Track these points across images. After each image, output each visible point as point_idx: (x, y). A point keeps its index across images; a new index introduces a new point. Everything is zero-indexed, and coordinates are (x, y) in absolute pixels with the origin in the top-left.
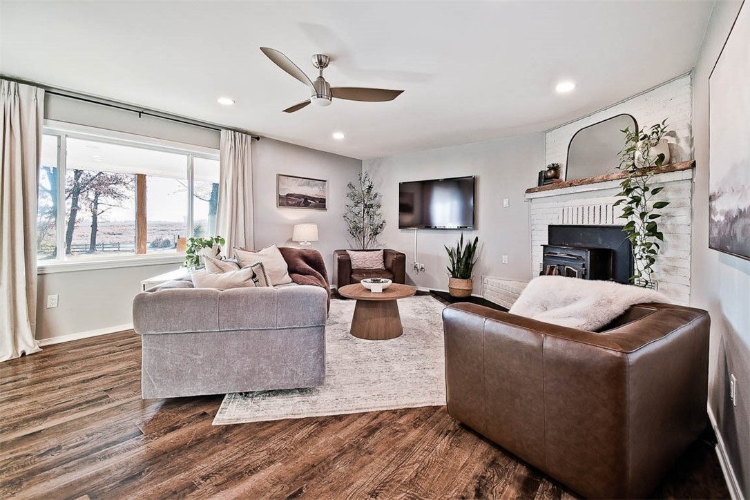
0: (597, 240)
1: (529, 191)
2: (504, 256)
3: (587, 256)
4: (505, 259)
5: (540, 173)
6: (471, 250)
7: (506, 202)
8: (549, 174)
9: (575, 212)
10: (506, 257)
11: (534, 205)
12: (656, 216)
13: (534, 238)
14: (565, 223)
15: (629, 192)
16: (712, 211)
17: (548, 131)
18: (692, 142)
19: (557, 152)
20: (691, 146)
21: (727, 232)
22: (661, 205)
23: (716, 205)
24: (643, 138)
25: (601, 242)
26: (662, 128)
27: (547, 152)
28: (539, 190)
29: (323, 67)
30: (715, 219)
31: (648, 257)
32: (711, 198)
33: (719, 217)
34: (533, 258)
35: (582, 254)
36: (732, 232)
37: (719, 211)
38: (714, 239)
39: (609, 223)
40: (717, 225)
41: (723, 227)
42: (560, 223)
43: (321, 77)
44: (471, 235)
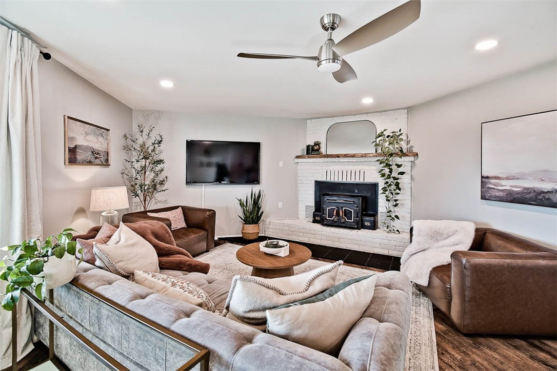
0: (354, 191)
1: (298, 157)
2: (279, 203)
3: (359, 201)
4: (280, 204)
5: (308, 147)
7: (281, 164)
8: (315, 148)
9: (340, 173)
10: (281, 203)
11: (299, 167)
12: (398, 179)
13: (300, 189)
14: (328, 180)
15: (388, 165)
16: (490, 183)
17: (309, 119)
18: (408, 142)
19: (316, 134)
20: (407, 145)
21: (528, 196)
22: (402, 173)
23: (503, 182)
24: (388, 137)
25: (356, 191)
26: (399, 133)
27: (308, 132)
28: (308, 157)
29: (333, 29)
30: (499, 188)
31: (396, 200)
32: (487, 177)
33: (508, 188)
34: (300, 202)
35: (356, 200)
36: (540, 197)
37: (507, 185)
38: (496, 197)
39: (361, 181)
40: (502, 190)
41: (518, 193)
42: (324, 179)
43: (331, 39)
44: (256, 189)
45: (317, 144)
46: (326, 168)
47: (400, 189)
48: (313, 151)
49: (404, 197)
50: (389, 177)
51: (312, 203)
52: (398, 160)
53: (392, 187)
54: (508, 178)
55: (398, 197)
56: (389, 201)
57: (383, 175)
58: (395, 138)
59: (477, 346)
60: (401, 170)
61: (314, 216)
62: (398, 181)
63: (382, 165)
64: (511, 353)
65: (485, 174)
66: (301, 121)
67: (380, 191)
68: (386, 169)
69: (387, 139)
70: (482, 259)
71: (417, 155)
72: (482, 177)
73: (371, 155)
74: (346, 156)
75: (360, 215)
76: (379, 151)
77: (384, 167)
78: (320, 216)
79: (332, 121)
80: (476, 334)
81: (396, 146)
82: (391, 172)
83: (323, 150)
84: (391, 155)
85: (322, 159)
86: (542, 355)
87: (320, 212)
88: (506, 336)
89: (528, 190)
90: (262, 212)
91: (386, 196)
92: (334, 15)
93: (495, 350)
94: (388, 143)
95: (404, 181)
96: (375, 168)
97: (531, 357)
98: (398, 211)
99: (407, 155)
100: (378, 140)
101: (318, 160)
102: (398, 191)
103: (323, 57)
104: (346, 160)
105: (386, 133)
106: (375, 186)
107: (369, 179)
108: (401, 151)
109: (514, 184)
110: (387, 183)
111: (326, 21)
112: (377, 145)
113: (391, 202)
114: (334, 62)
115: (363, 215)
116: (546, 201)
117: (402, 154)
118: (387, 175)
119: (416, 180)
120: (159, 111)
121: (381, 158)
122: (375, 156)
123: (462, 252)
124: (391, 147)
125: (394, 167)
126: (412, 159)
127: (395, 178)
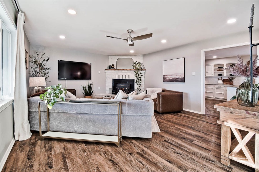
1: (106, 70)
4: (99, 88)
6: (90, 87)
7: (99, 72)
9: (122, 76)
11: (106, 74)
12: (140, 78)
13: (106, 82)
14: (118, 78)
15: (138, 73)
16: (165, 77)
17: (110, 56)
18: (143, 66)
19: (113, 61)
20: (143, 67)
21: (174, 80)
22: (142, 76)
23: (168, 77)
24: (137, 64)
25: (127, 82)
26: (141, 63)
27: (109, 60)
28: (110, 70)
29: (131, 33)
30: (167, 78)
31: (140, 85)
32: (165, 76)
33: (169, 78)
34: (106, 87)
35: (128, 85)
36: (176, 80)
37: (169, 77)
38: (167, 81)
39: (129, 79)
40: (168, 79)
41: (171, 79)
42: (116, 78)
43: (130, 36)
44: (89, 82)
45: (113, 65)
46: (117, 74)
47: (141, 81)
48: (111, 67)
49: (142, 83)
50: (138, 77)
51: (111, 87)
52: (141, 71)
53: (139, 80)
54: (169, 76)
55: (140, 83)
56: (138, 85)
57: (136, 76)
58: (139, 64)
59: (163, 115)
60: (141, 75)
61: (113, 92)
62: (141, 78)
63: (136, 73)
64: (170, 115)
65: (164, 75)
66: (107, 56)
67: (135, 82)
68: (137, 74)
69: (137, 65)
70: (164, 94)
71: (146, 70)
72: (163, 76)
73: (132, 70)
74: (124, 70)
75: (129, 90)
76: (135, 69)
77: (136, 74)
78: (115, 92)
79: (118, 57)
80: (163, 113)
81: (140, 67)
82: (138, 75)
83: (115, 68)
84: (139, 70)
85: (115, 71)
86: (177, 115)
87: (115, 90)
88: (169, 113)
89: (174, 78)
90: (93, 91)
91: (137, 84)
92: (131, 30)
93: (167, 115)
94: (138, 66)
95: (142, 78)
96: (133, 74)
97: (174, 115)
98: (141, 88)
99: (143, 70)
100: (134, 65)
101: (114, 71)
102: (140, 81)
103: (129, 40)
104: (124, 71)
105: (137, 63)
106: (133, 80)
107: (131, 78)
108: (141, 68)
109: (171, 77)
110: (137, 79)
111: (129, 31)
112: (134, 67)
113: (139, 85)
114: (131, 42)
115: (130, 90)
116: (177, 81)
117: (142, 70)
118: (137, 76)
119: (146, 78)
120: (44, 46)
121: (135, 71)
122: (133, 70)
123: (160, 93)
124: (138, 67)
125: (139, 74)
126: (144, 71)
127: (140, 77)
